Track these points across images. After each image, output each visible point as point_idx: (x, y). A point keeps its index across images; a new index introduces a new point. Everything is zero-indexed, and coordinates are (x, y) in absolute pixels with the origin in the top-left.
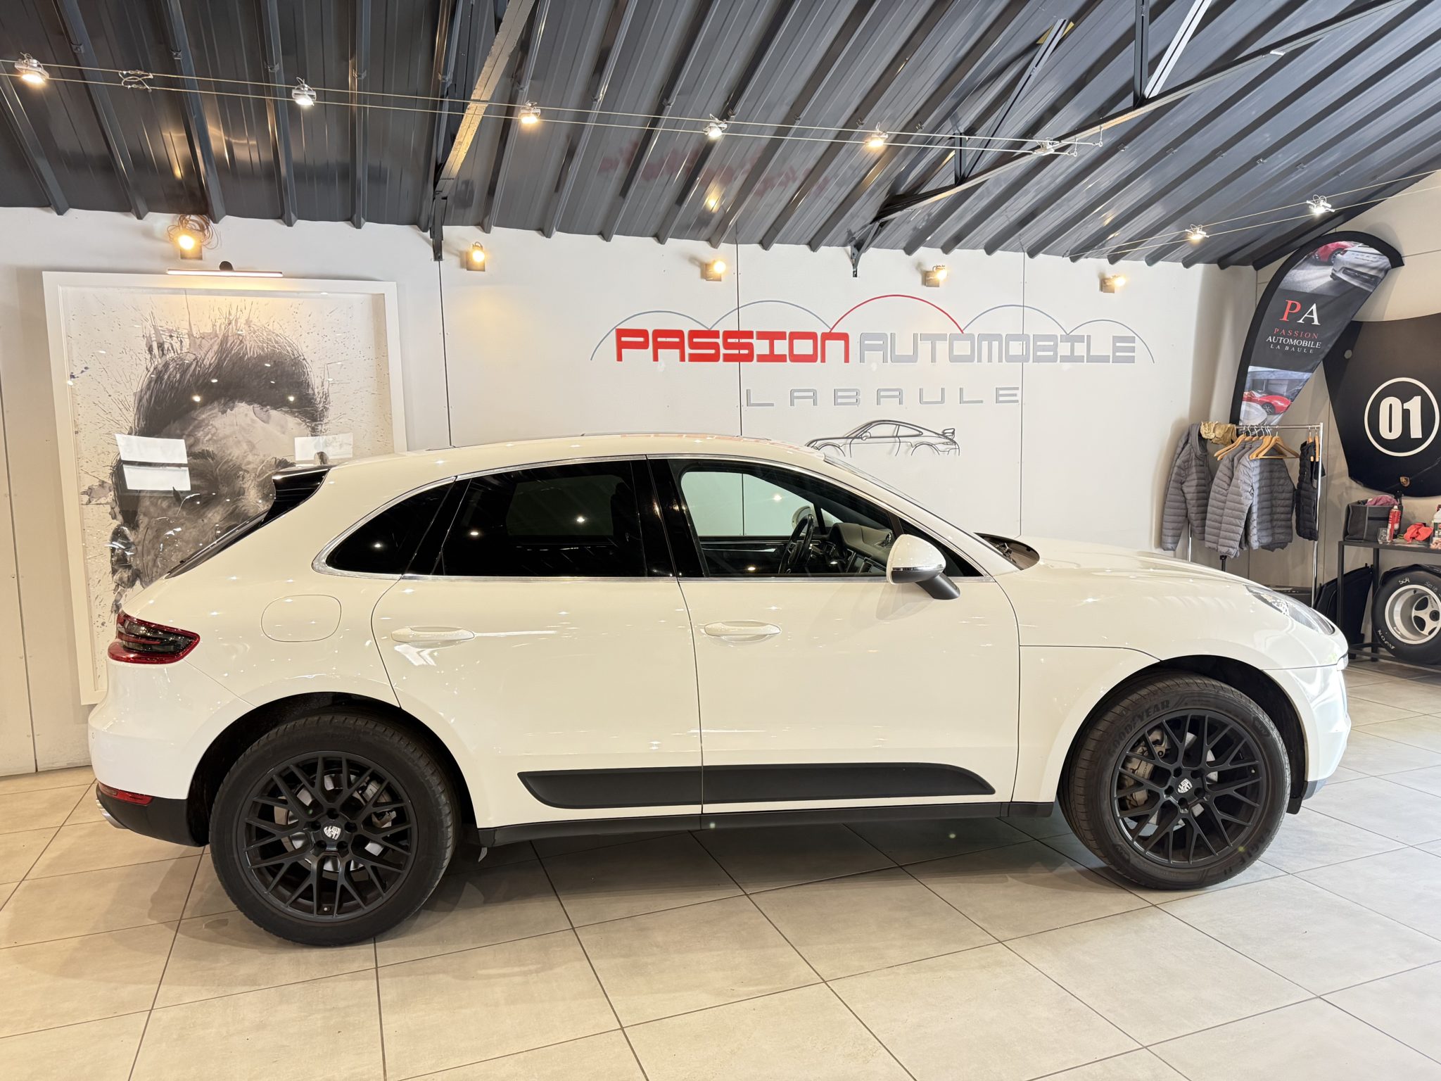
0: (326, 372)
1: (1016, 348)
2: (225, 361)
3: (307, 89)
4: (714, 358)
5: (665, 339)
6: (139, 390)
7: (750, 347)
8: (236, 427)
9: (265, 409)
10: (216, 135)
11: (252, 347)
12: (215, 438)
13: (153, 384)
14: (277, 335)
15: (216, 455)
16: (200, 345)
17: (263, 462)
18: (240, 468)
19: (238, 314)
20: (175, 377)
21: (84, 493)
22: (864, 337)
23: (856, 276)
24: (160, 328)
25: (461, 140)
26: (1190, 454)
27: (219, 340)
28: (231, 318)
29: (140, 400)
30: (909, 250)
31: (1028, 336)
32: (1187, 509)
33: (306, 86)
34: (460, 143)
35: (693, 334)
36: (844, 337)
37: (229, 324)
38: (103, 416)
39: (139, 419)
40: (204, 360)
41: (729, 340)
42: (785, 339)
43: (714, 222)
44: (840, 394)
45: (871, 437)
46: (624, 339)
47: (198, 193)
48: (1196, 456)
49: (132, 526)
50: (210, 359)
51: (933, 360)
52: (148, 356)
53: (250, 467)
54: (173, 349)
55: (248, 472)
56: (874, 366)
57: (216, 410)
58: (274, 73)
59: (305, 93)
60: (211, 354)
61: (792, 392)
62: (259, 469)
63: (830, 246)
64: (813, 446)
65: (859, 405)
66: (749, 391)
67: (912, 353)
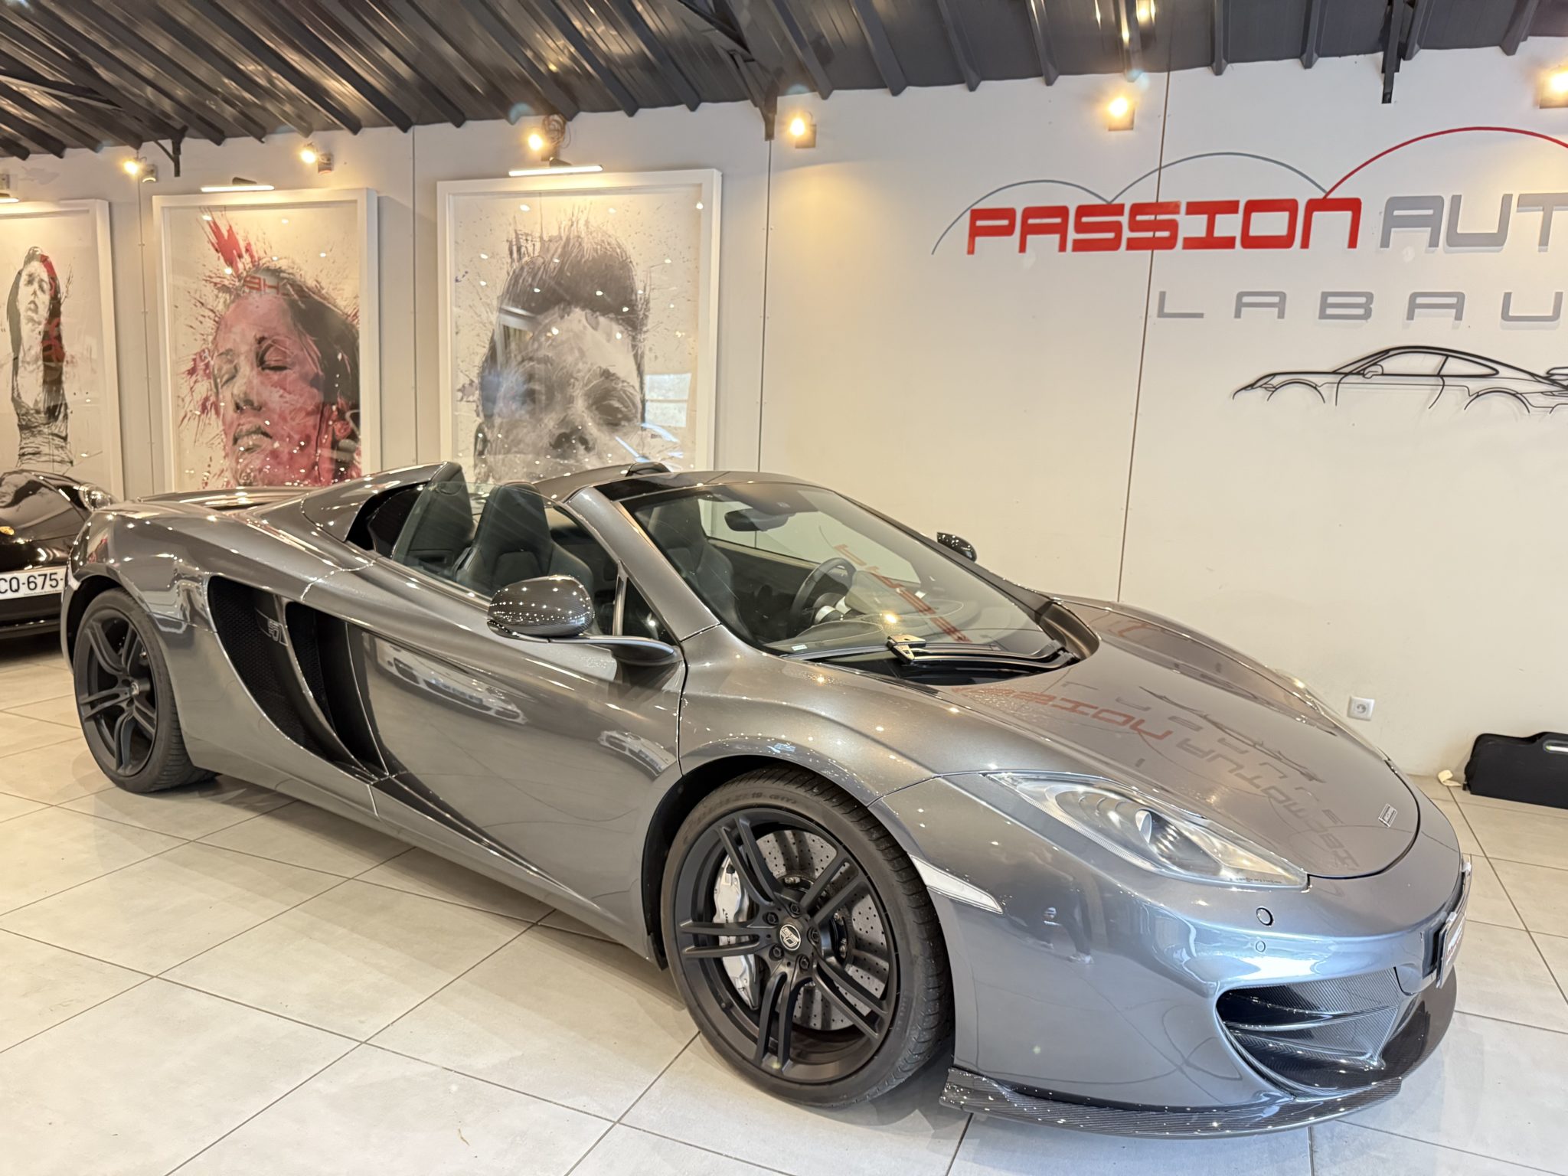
0: (649, 275)
2: (566, 263)
4: (1113, 245)
5: (1041, 220)
6: (501, 294)
7: (1173, 226)
8: (571, 334)
9: (596, 316)
11: (587, 250)
13: (511, 286)
14: (610, 236)
15: (553, 361)
16: (548, 250)
18: (571, 376)
20: (528, 280)
21: (459, 390)
22: (1394, 203)
23: (1387, 98)
27: (562, 243)
30: (1508, 44)
35: (1083, 211)
36: (1353, 206)
37: (572, 225)
38: (475, 318)
40: (549, 264)
41: (1139, 218)
42: (1238, 213)
44: (1331, 300)
45: (1383, 374)
46: (979, 223)
49: (489, 424)
50: (555, 264)
51: (1544, 241)
53: (580, 375)
54: (527, 253)
56: (1411, 255)
57: (556, 315)
60: (556, 257)
61: (1241, 295)
63: (1340, 55)
64: (1266, 383)
65: (1369, 320)
66: (1163, 295)
67: (1495, 231)
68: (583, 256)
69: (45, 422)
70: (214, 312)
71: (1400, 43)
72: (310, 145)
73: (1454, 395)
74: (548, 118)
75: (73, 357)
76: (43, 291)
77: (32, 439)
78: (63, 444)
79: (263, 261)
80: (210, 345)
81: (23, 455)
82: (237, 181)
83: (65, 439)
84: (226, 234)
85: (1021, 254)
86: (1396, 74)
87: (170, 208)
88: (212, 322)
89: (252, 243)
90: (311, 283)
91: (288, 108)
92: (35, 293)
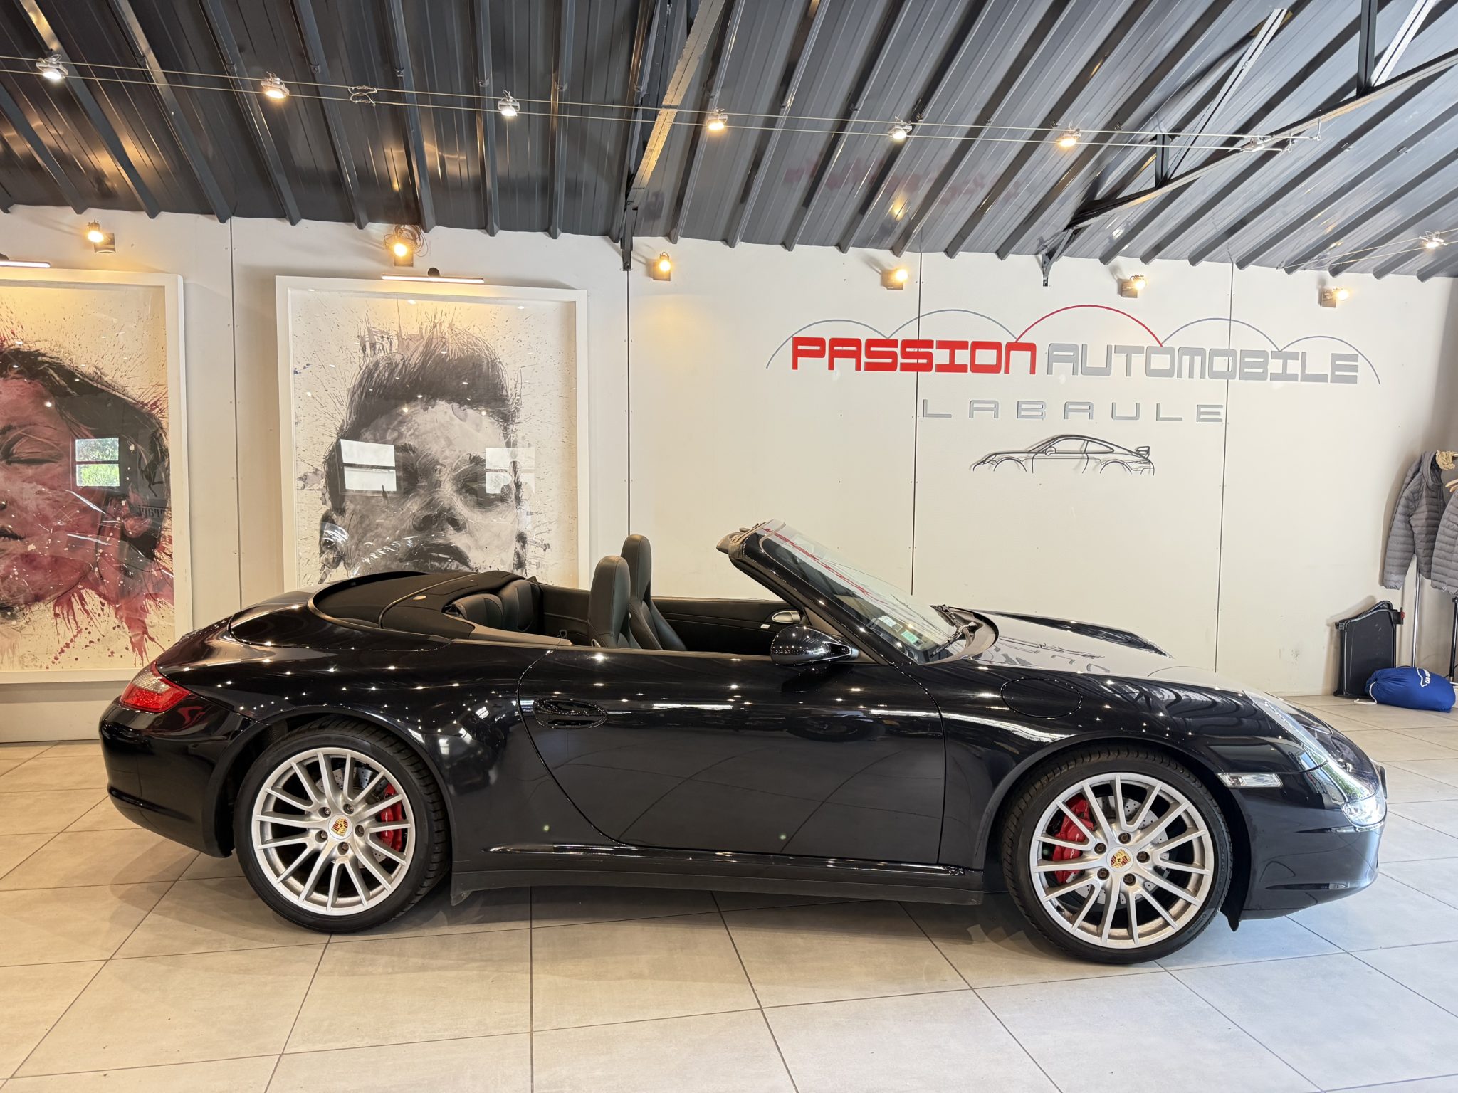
0: (519, 374)
1: (1220, 364)
2: (429, 360)
3: (511, 101)
4: (891, 367)
5: (842, 348)
6: (352, 386)
7: (929, 356)
8: (436, 424)
9: (463, 408)
10: (431, 149)
11: (452, 350)
12: (416, 433)
13: (364, 380)
14: (477, 339)
15: (417, 449)
16: (407, 347)
17: (459, 457)
18: (437, 462)
19: (444, 317)
20: (384, 375)
21: (300, 479)
22: (1052, 347)
23: (1046, 285)
24: (373, 329)
25: (652, 148)
26: (1420, 484)
27: (424, 342)
28: (436, 321)
29: (353, 396)
30: (1105, 259)
31: (1235, 352)
32: (1414, 545)
33: (511, 97)
34: (651, 151)
35: (871, 343)
36: (1031, 347)
37: (434, 327)
38: (319, 408)
39: (350, 413)
40: (410, 360)
41: (908, 350)
42: (968, 349)
43: (898, 231)
44: (1022, 406)
45: (1056, 453)
46: (800, 347)
47: (413, 205)
48: (1427, 485)
49: (339, 511)
50: (416, 359)
51: (1128, 373)
52: (362, 355)
53: (448, 461)
54: (383, 349)
55: (445, 466)
56: (1063, 379)
57: (419, 407)
58: (484, 88)
59: (510, 104)
60: (417, 355)
61: (972, 402)
62: (454, 465)
63: (1021, 254)
64: (990, 460)
66: (925, 402)
67: (1105, 366)
72: (95, 225)
73: (1094, 464)
74: (398, 227)
85: (830, 371)
86: (1049, 269)
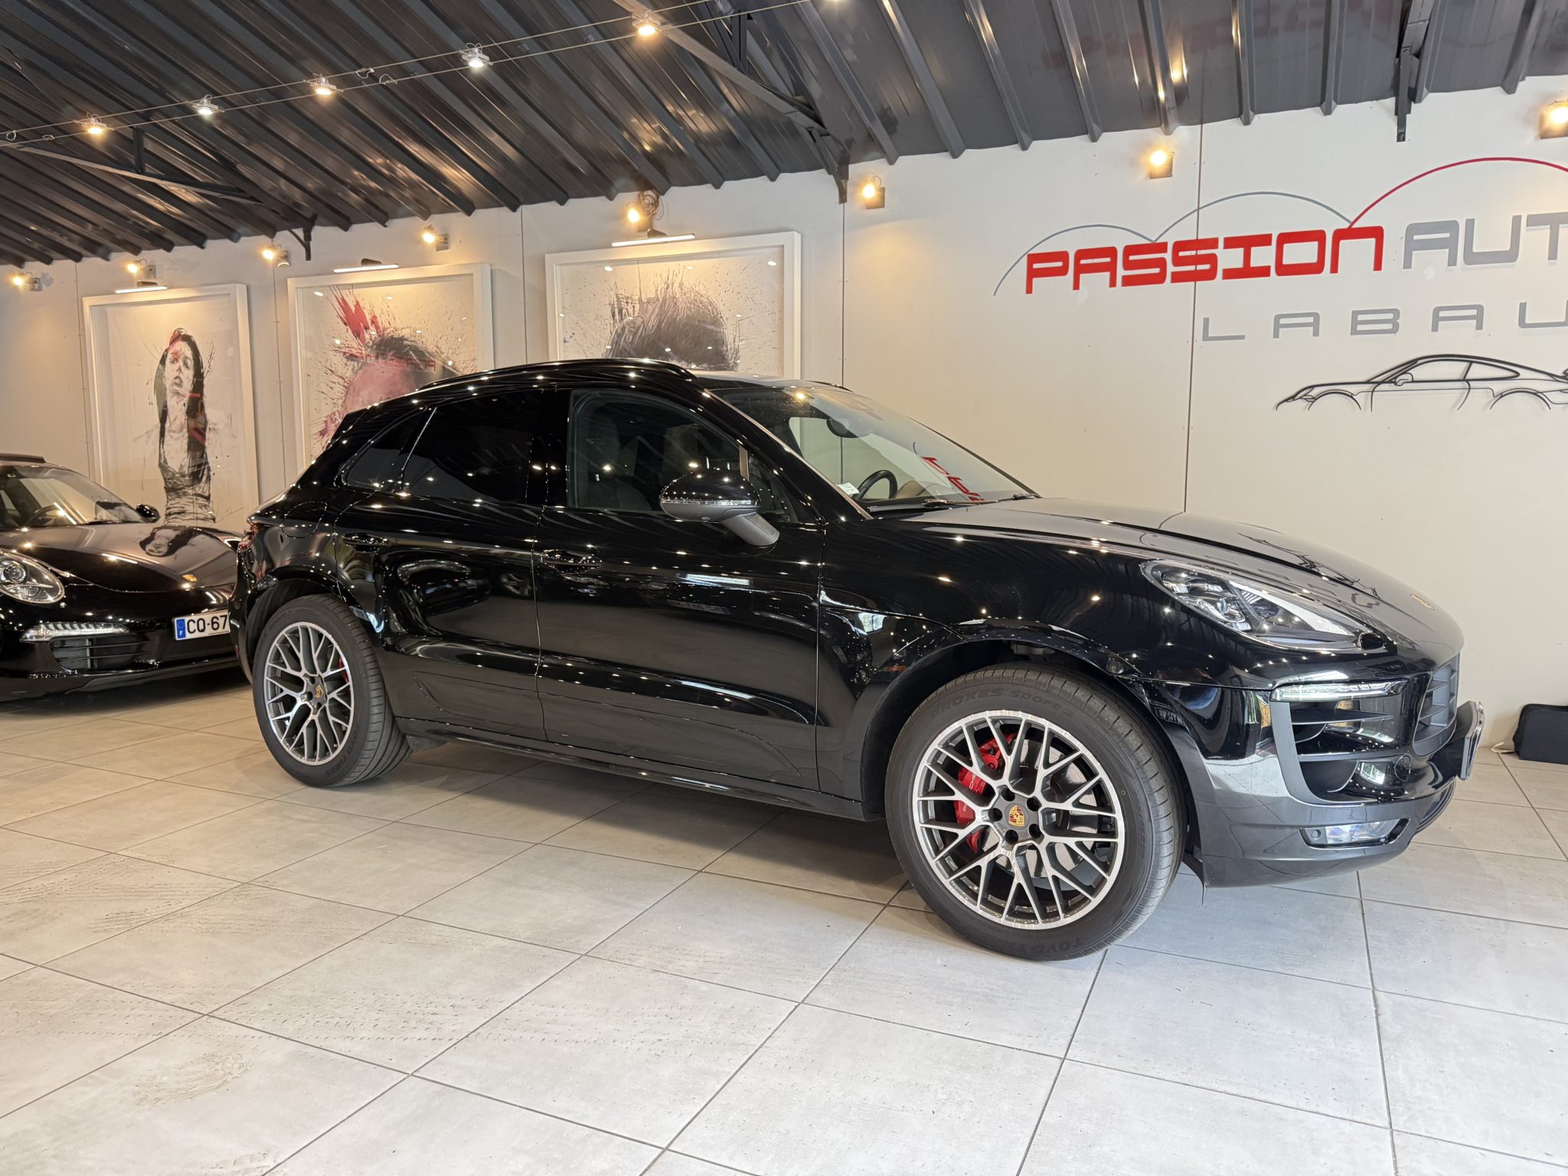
2: (663, 321)
4: (1159, 279)
5: (1091, 261)
7: (1212, 260)
11: (683, 308)
13: (614, 345)
14: (702, 296)
20: (627, 338)
22: (1413, 229)
23: (1404, 140)
27: (660, 303)
30: (1508, 84)
35: (1130, 250)
36: (1377, 233)
37: (668, 288)
40: (648, 322)
41: (1181, 254)
42: (1270, 244)
44: (1361, 318)
45: (1413, 382)
46: (1036, 266)
50: (653, 322)
51: (1553, 255)
54: (628, 314)
56: (1432, 274)
61: (1278, 318)
63: (1356, 103)
64: (1306, 395)
65: (1397, 334)
66: (1206, 321)
67: (1508, 248)
68: (677, 316)
69: (189, 484)
70: (344, 379)
71: (1410, 89)
72: (430, 228)
73: (1479, 396)
74: (643, 194)
75: (215, 424)
76: (187, 367)
77: (177, 500)
78: (207, 503)
79: (388, 331)
80: (340, 408)
81: (170, 514)
82: (366, 262)
83: (208, 498)
84: (353, 309)
85: (1075, 291)
86: (1408, 116)
87: (303, 288)
88: (341, 387)
89: (378, 317)
90: (431, 348)
91: (407, 194)
92: (180, 370)
